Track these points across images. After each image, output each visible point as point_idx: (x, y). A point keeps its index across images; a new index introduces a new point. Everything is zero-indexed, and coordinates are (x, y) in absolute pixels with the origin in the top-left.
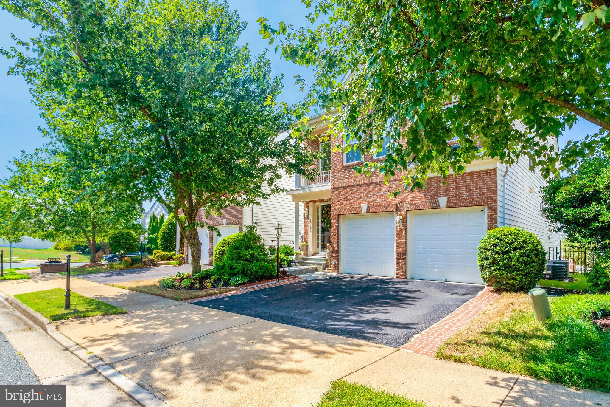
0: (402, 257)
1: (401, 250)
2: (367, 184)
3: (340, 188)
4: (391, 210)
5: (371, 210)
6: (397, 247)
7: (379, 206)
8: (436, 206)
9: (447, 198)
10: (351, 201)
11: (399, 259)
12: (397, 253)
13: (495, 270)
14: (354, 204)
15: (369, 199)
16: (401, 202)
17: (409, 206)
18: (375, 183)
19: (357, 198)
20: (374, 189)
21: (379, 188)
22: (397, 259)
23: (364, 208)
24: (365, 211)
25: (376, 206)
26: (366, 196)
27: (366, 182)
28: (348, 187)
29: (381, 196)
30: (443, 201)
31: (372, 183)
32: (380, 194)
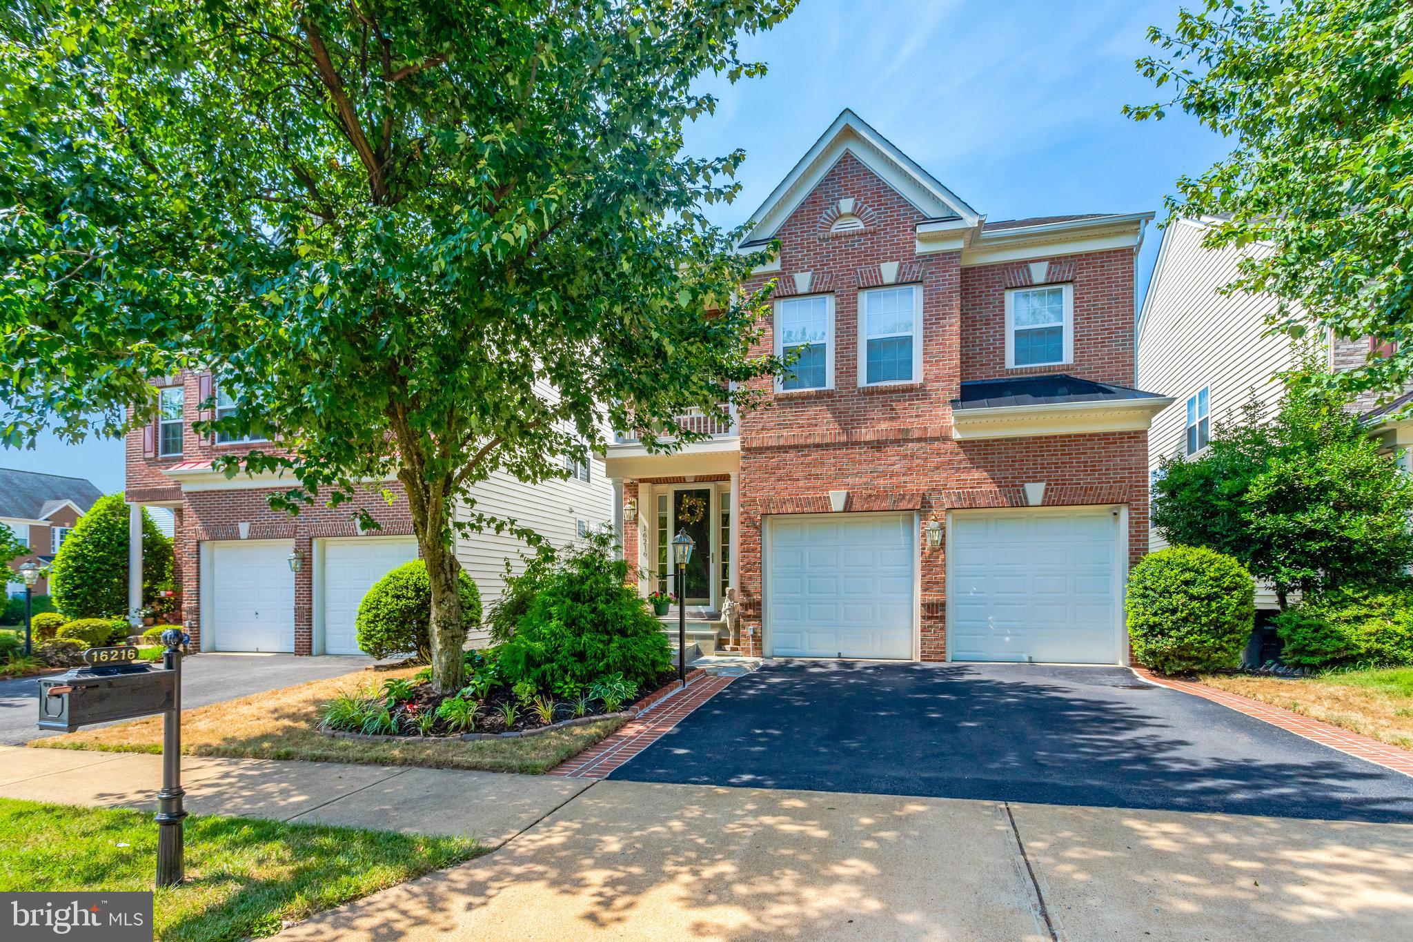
0: (935, 612)
1: (933, 597)
2: (845, 444)
3: (768, 448)
4: (910, 506)
5: (857, 505)
6: (925, 590)
7: (878, 497)
8: (1020, 502)
9: (1043, 484)
10: (801, 484)
11: (929, 618)
12: (923, 605)
14: (808, 489)
15: (850, 480)
16: (933, 490)
17: (954, 498)
18: (866, 443)
19: (817, 477)
20: (864, 457)
21: (877, 454)
22: (923, 617)
23: (837, 499)
24: (841, 509)
25: (870, 496)
26: (842, 473)
27: (844, 438)
28: (791, 447)
29: (883, 475)
30: (1035, 491)
31: (859, 443)
32: (881, 469)
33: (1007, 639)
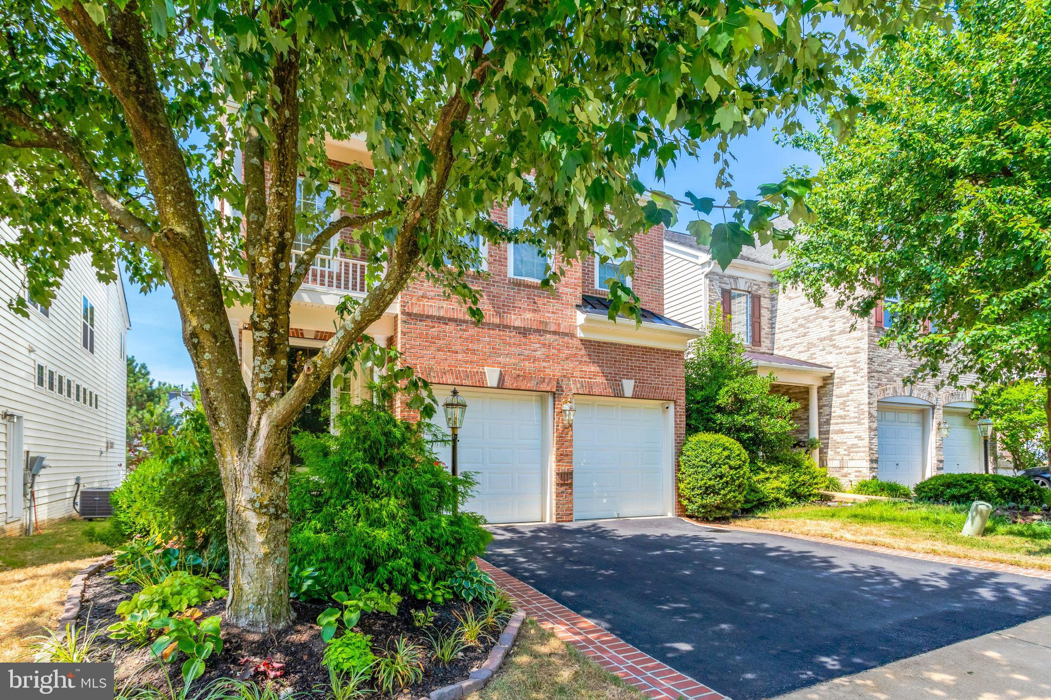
0: (565, 479)
1: (564, 469)
2: (498, 326)
3: (428, 317)
4: (548, 389)
5: (508, 384)
6: (559, 461)
7: (524, 377)
8: (619, 394)
9: (633, 381)
10: (460, 356)
11: (562, 485)
12: (558, 474)
13: (730, 492)
14: (466, 362)
15: (501, 359)
16: (565, 376)
17: (579, 386)
18: (515, 328)
19: (474, 352)
20: (512, 341)
21: (524, 340)
22: (558, 484)
23: (492, 376)
24: (496, 385)
25: (519, 376)
26: (495, 352)
27: (497, 320)
28: (450, 320)
29: (528, 358)
30: (628, 386)
31: (507, 327)
32: (527, 353)
33: (605, 501)
